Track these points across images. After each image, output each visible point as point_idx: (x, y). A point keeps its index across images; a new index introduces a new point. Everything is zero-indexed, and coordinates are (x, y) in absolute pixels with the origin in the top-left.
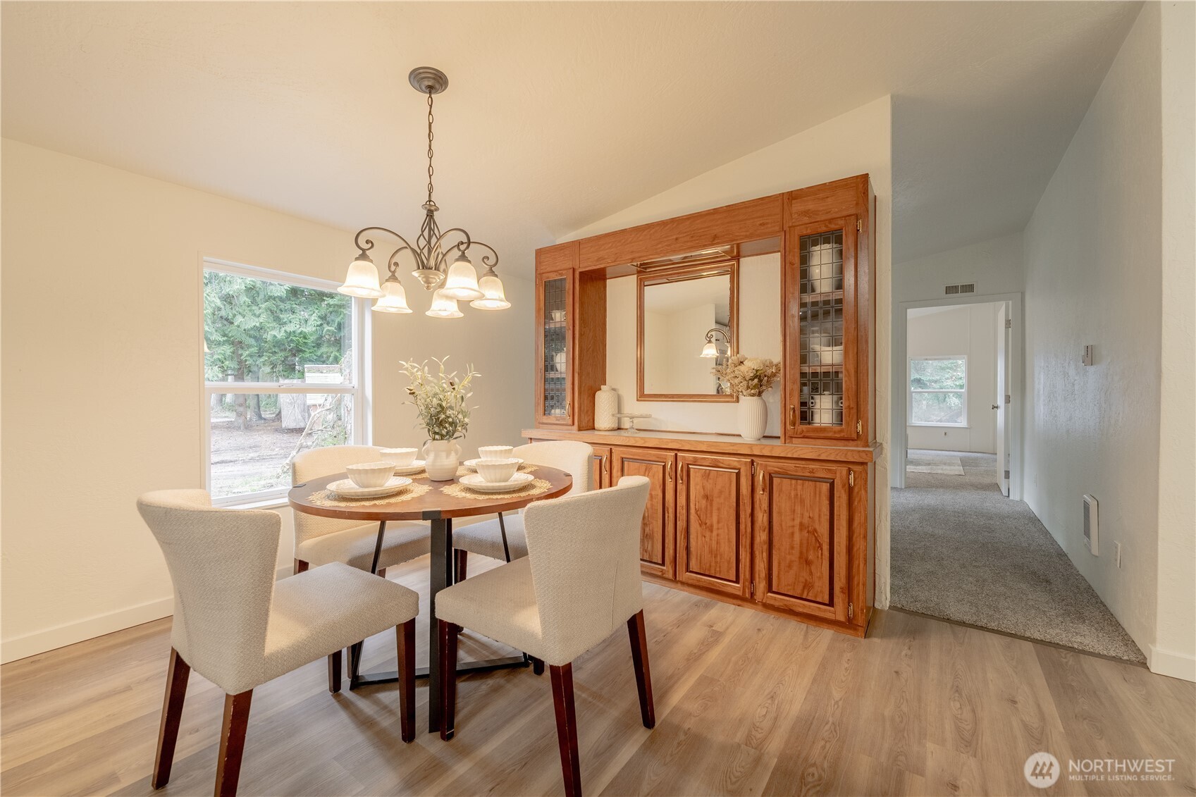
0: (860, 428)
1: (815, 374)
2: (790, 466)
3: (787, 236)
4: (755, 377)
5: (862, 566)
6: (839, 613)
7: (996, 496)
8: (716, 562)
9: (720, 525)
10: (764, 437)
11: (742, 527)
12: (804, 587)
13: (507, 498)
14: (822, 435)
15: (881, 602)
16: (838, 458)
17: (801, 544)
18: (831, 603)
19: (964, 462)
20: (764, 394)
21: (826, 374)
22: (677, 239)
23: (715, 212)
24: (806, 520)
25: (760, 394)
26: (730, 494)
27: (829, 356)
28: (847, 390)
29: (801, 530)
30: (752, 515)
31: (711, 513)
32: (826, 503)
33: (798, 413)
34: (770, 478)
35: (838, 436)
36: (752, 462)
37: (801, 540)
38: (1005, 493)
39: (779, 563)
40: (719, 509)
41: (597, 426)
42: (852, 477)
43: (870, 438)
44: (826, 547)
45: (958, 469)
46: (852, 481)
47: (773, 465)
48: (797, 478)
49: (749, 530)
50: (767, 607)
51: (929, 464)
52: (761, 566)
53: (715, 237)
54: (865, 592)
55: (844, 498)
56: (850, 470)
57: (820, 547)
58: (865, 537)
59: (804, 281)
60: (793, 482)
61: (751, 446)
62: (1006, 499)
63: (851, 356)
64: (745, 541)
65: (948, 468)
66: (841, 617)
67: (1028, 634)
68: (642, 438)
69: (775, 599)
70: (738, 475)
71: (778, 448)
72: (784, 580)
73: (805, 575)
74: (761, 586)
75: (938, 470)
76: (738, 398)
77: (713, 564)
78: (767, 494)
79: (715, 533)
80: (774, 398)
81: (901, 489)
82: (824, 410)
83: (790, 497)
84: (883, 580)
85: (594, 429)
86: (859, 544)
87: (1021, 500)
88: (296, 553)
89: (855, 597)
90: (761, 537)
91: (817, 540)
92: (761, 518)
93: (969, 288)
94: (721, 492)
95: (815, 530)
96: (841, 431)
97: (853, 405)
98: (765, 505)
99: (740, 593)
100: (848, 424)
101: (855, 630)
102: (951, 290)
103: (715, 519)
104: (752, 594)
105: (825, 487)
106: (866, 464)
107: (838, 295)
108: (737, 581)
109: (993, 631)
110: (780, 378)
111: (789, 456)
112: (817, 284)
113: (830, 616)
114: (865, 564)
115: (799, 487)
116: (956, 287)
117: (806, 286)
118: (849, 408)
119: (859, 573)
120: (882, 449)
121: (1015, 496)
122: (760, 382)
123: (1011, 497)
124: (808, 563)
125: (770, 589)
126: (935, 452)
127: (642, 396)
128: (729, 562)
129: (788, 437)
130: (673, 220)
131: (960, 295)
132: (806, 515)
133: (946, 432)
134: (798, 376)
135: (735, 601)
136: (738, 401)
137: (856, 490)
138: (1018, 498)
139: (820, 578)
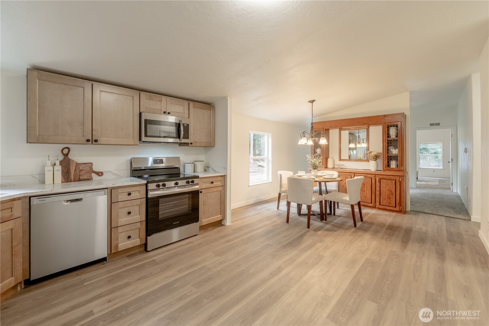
0: (402, 168)
1: (391, 156)
2: (385, 177)
3: (384, 125)
4: (376, 156)
5: (403, 198)
6: (397, 209)
7: (449, 191)
8: (366, 199)
9: (367, 190)
10: (377, 170)
11: (373, 191)
12: (389, 204)
13: (327, 180)
14: (393, 170)
15: (408, 209)
16: (397, 175)
17: (388, 194)
18: (396, 207)
19: (440, 181)
20: (377, 160)
21: (394, 156)
22: (354, 123)
23: (364, 117)
24: (389, 189)
25: (376, 160)
26: (369, 183)
27: (394, 151)
28: (399, 160)
29: (388, 191)
30: (375, 188)
31: (364, 187)
32: (394, 185)
33: (387, 165)
34: (380, 180)
35: (397, 170)
36: (375, 176)
37: (388, 193)
38: (452, 190)
39: (382, 199)
40: (366, 187)
41: (328, 167)
42: (400, 179)
43: (405, 171)
44: (394, 195)
45: (438, 183)
46: (400, 180)
47: (381, 177)
48: (387, 179)
49: (375, 191)
50: (379, 209)
51: (426, 182)
52: (378, 199)
53: (365, 123)
54: (404, 204)
55: (399, 184)
56: (400, 178)
57: (393, 194)
58: (404, 192)
59: (388, 135)
60: (386, 180)
61: (375, 172)
62: (452, 192)
63: (400, 152)
64: (374, 194)
65: (433, 183)
66: (398, 210)
67: (444, 215)
68: (345, 170)
69: (382, 207)
70: (372, 179)
71: (382, 173)
72: (384, 202)
73: (389, 201)
74: (378, 204)
75: (429, 183)
76: (369, 160)
77: (365, 199)
78: (379, 183)
79: (365, 192)
80: (380, 161)
81: (415, 188)
82: (393, 164)
83: (385, 184)
84: (408, 204)
85: (327, 168)
86: (402, 194)
87: (457, 192)
88: (279, 192)
89: (401, 205)
90: (378, 193)
91: (392, 193)
92: (378, 188)
93: (438, 124)
94: (367, 183)
95: (392, 191)
96: (398, 169)
97: (401, 163)
98: (379, 186)
99: (372, 206)
100: (399, 167)
101: (401, 213)
102: (431, 125)
103: (365, 189)
104: (375, 206)
105: (394, 181)
106: (404, 176)
107: (397, 138)
108: (371, 203)
109: (436, 215)
110: (382, 156)
111: (385, 174)
112: (391, 136)
113: (396, 210)
114: (404, 198)
115: (387, 181)
116: (434, 124)
117: (389, 136)
118: (400, 164)
119: (402, 200)
120: (408, 173)
121: (455, 191)
122: (376, 157)
123: (453, 191)
124: (390, 198)
125: (380, 204)
126: (429, 178)
127: (340, 160)
128: (369, 199)
129: (384, 170)
130: (353, 119)
131: (435, 126)
132: (389, 187)
133: (434, 170)
134: (387, 156)
135: (370, 208)
136: (369, 161)
137: (402, 182)
138: (456, 192)
139: (393, 201)
